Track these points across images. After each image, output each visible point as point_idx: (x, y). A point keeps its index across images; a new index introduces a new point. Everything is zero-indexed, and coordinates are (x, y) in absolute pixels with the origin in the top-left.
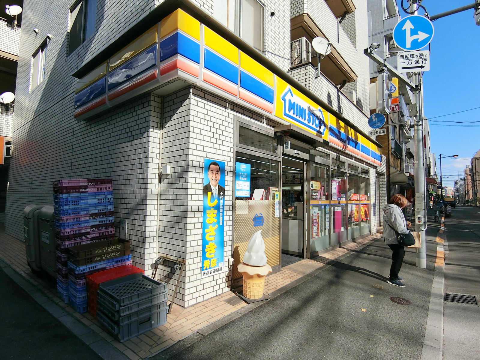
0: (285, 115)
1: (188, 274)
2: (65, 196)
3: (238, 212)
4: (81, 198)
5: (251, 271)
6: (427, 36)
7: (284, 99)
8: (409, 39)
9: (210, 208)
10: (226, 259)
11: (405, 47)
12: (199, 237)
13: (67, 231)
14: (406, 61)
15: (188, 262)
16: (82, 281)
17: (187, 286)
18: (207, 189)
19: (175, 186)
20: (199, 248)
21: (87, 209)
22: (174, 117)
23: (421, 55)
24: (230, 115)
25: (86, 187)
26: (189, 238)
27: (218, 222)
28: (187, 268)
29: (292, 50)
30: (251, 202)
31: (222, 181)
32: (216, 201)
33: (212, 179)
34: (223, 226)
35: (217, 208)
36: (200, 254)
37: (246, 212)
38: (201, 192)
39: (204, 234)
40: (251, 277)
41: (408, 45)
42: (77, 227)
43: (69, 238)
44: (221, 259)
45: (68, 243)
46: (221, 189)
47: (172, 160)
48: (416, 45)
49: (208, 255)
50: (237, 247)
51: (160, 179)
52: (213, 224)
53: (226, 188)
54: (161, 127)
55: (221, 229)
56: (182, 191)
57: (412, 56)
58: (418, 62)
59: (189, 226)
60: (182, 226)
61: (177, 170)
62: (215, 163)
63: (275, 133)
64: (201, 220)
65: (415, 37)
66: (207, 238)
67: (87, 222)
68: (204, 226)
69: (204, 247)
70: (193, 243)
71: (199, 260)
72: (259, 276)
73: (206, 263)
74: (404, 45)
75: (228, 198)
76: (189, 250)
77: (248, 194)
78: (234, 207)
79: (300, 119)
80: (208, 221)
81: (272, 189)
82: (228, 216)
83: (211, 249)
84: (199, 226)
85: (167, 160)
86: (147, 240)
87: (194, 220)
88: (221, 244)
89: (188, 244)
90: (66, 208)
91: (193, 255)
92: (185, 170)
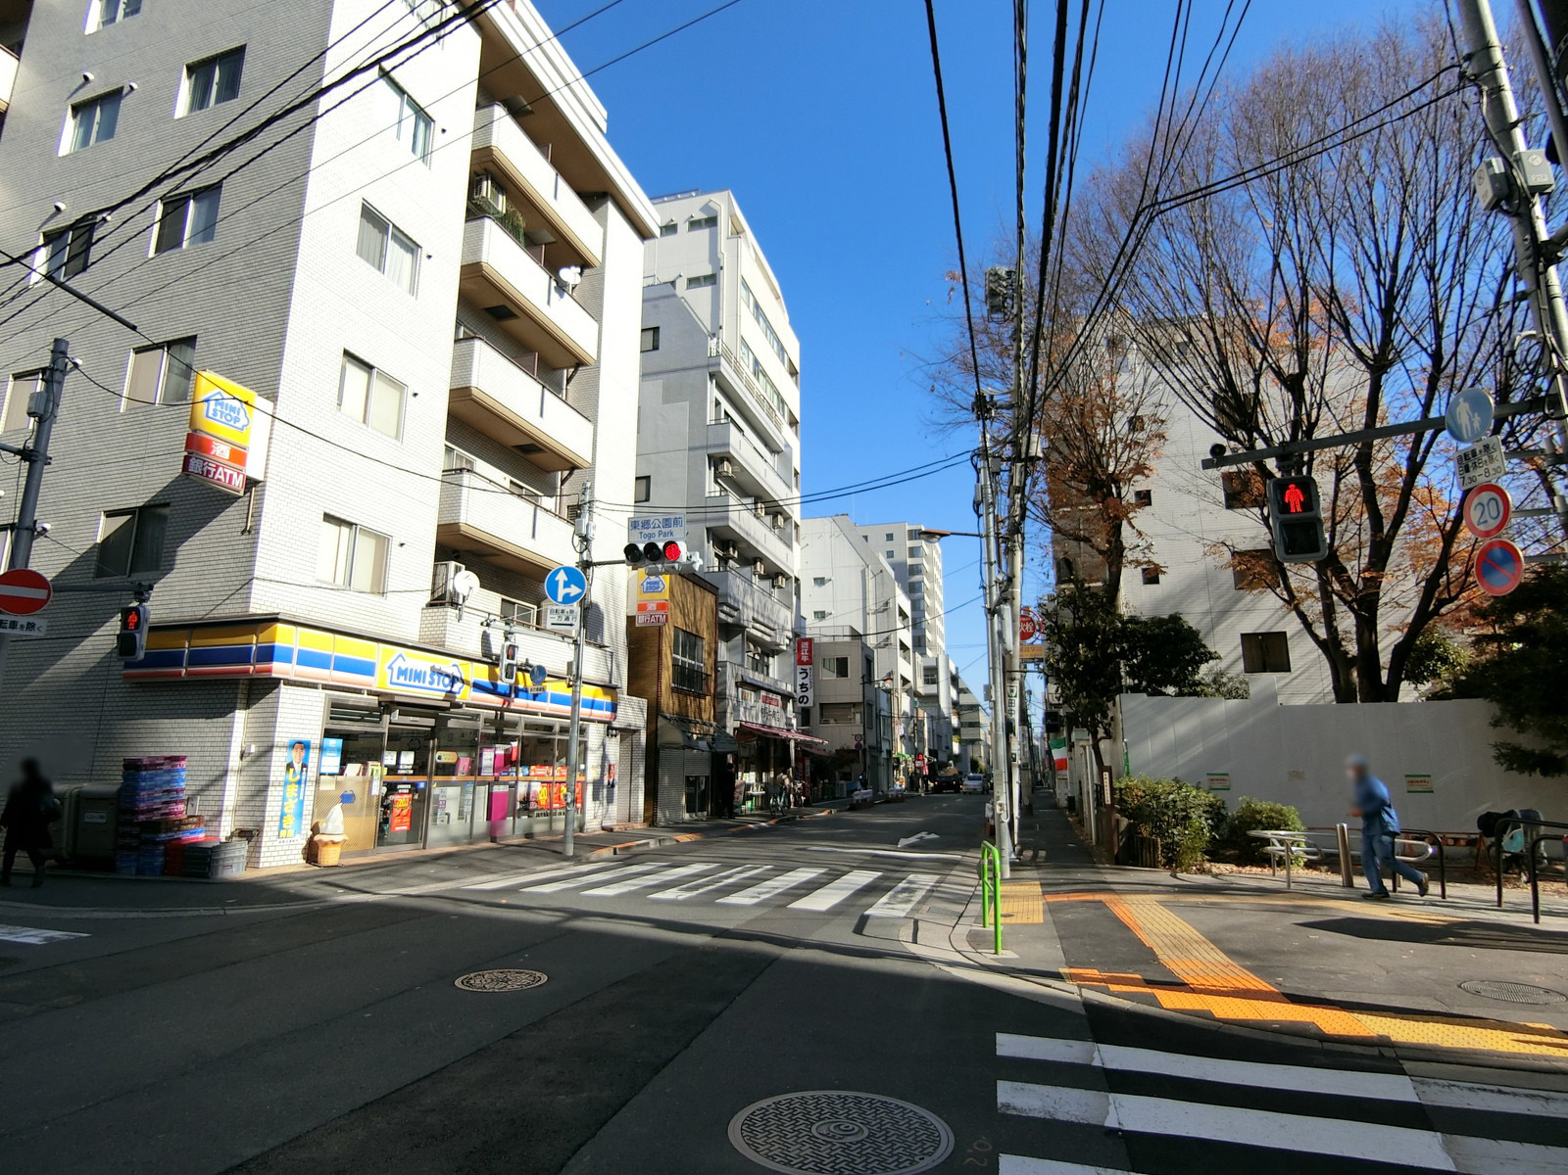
0: (391, 683)
1: (264, 839)
2: (144, 773)
3: (322, 788)
4: (157, 775)
5: (325, 838)
6: (579, 591)
7: (390, 667)
8: (561, 592)
9: (291, 783)
10: (303, 832)
11: (556, 600)
12: (279, 808)
13: (143, 806)
14: (556, 616)
15: (265, 829)
16: (162, 848)
17: (263, 849)
18: (290, 766)
19: (258, 763)
20: (278, 818)
21: (160, 786)
22: (263, 701)
23: (572, 612)
24: (321, 693)
25: (162, 764)
26: (268, 809)
27: (298, 796)
28: (265, 834)
29: (435, 575)
30: (340, 778)
31: (306, 758)
32: (298, 777)
33: (296, 757)
34: (302, 801)
35: (299, 782)
36: (278, 823)
37: (332, 787)
38: (284, 769)
39: (283, 806)
40: (326, 844)
41: (560, 599)
42: (150, 803)
43: (143, 812)
44: (298, 831)
45: (142, 817)
46: (304, 766)
47: (257, 739)
48: (568, 599)
49: (285, 826)
50: (317, 824)
51: (242, 757)
52: (294, 798)
53: (310, 765)
54: (247, 707)
55: (301, 803)
56: (265, 769)
57: (563, 611)
58: (567, 619)
59: (269, 799)
60: (262, 798)
61: (261, 749)
62: (300, 743)
63: (380, 703)
64: (281, 793)
65: (567, 590)
66: (286, 810)
67: (159, 798)
68: (284, 799)
69: (282, 817)
70: (272, 814)
71: (276, 828)
72: (334, 843)
73: (283, 833)
74: (555, 597)
75: (312, 773)
76: (267, 819)
77: (336, 770)
78: (317, 782)
79: (417, 683)
80: (288, 795)
81: (370, 763)
82: (310, 789)
83: (289, 821)
84: (280, 798)
85: (251, 740)
86: (224, 814)
87: (275, 793)
88: (300, 815)
89: (267, 814)
90: (143, 784)
91: (271, 824)
92: (270, 749)
